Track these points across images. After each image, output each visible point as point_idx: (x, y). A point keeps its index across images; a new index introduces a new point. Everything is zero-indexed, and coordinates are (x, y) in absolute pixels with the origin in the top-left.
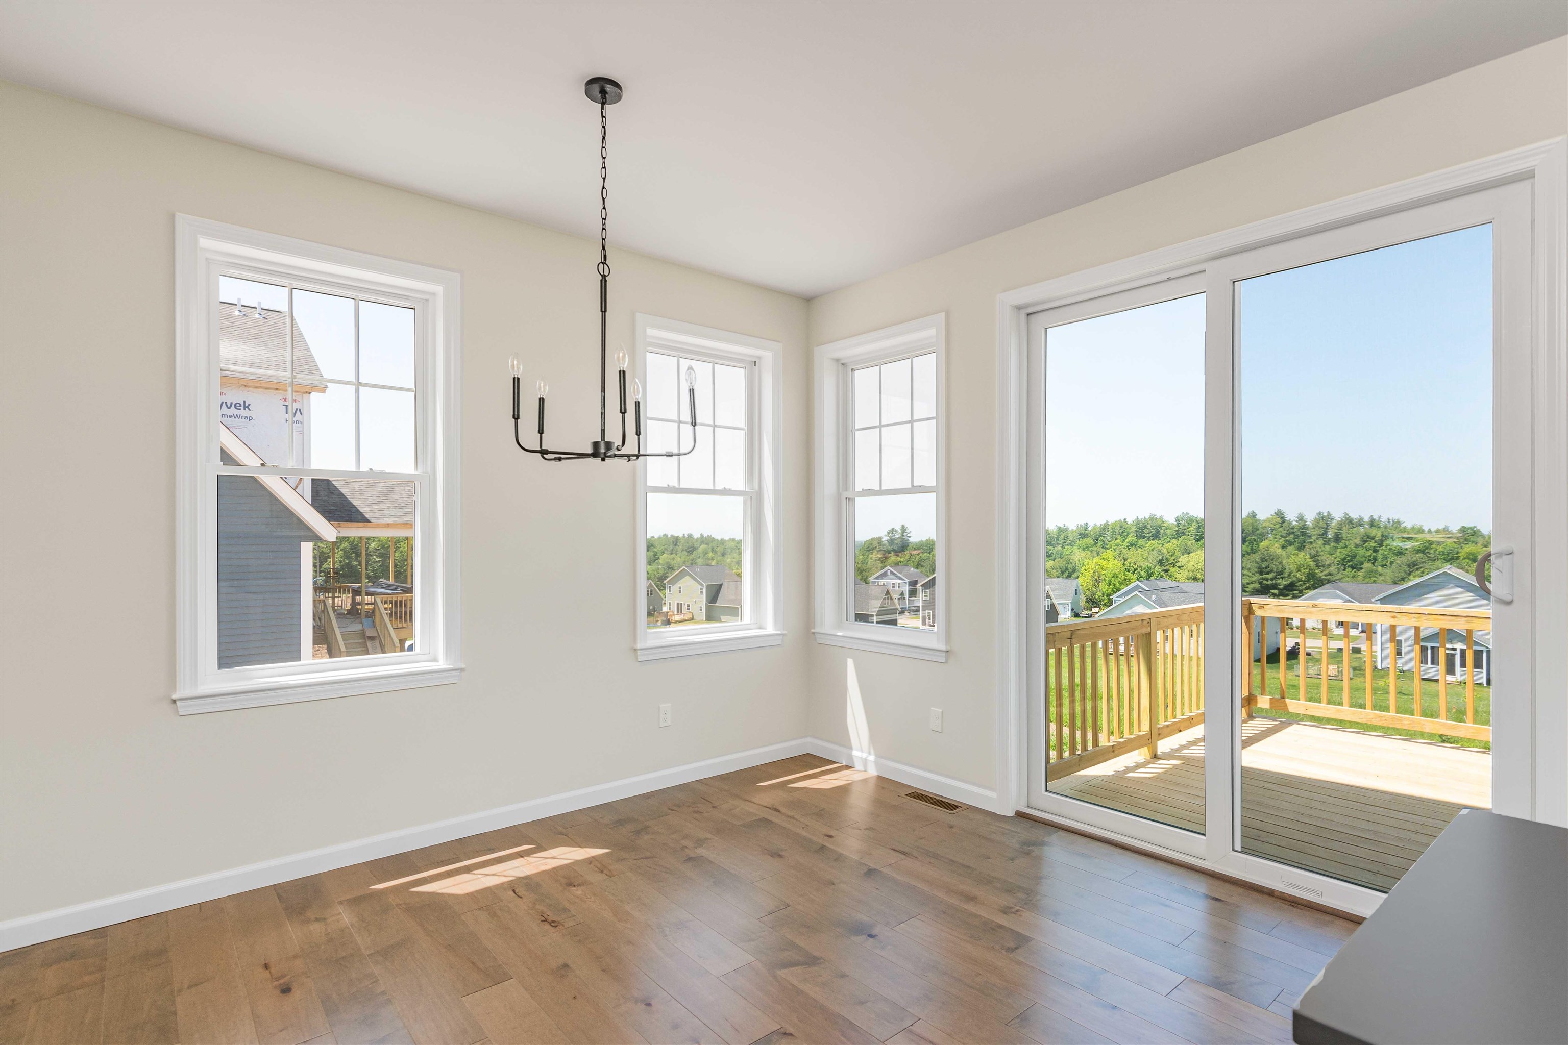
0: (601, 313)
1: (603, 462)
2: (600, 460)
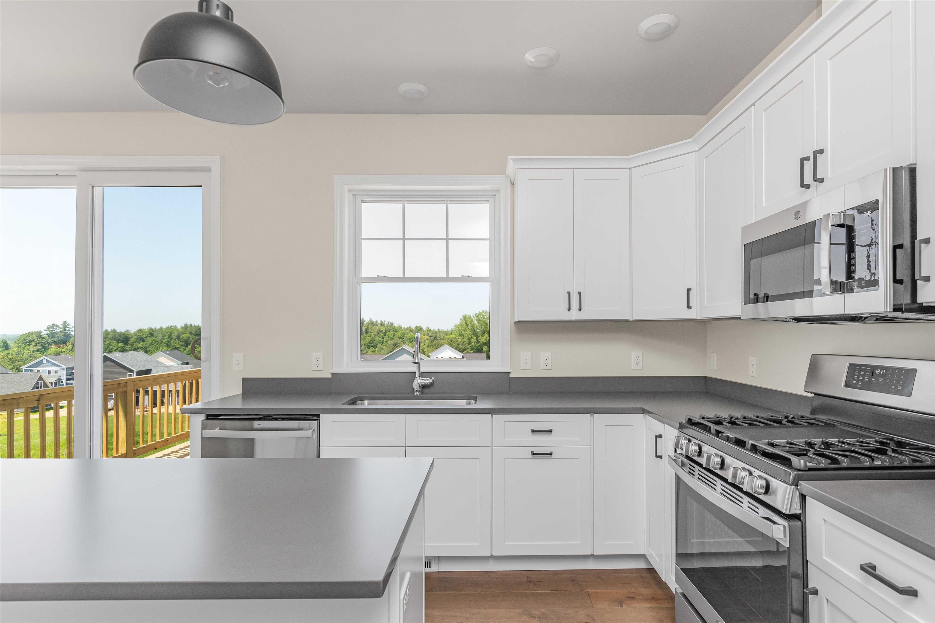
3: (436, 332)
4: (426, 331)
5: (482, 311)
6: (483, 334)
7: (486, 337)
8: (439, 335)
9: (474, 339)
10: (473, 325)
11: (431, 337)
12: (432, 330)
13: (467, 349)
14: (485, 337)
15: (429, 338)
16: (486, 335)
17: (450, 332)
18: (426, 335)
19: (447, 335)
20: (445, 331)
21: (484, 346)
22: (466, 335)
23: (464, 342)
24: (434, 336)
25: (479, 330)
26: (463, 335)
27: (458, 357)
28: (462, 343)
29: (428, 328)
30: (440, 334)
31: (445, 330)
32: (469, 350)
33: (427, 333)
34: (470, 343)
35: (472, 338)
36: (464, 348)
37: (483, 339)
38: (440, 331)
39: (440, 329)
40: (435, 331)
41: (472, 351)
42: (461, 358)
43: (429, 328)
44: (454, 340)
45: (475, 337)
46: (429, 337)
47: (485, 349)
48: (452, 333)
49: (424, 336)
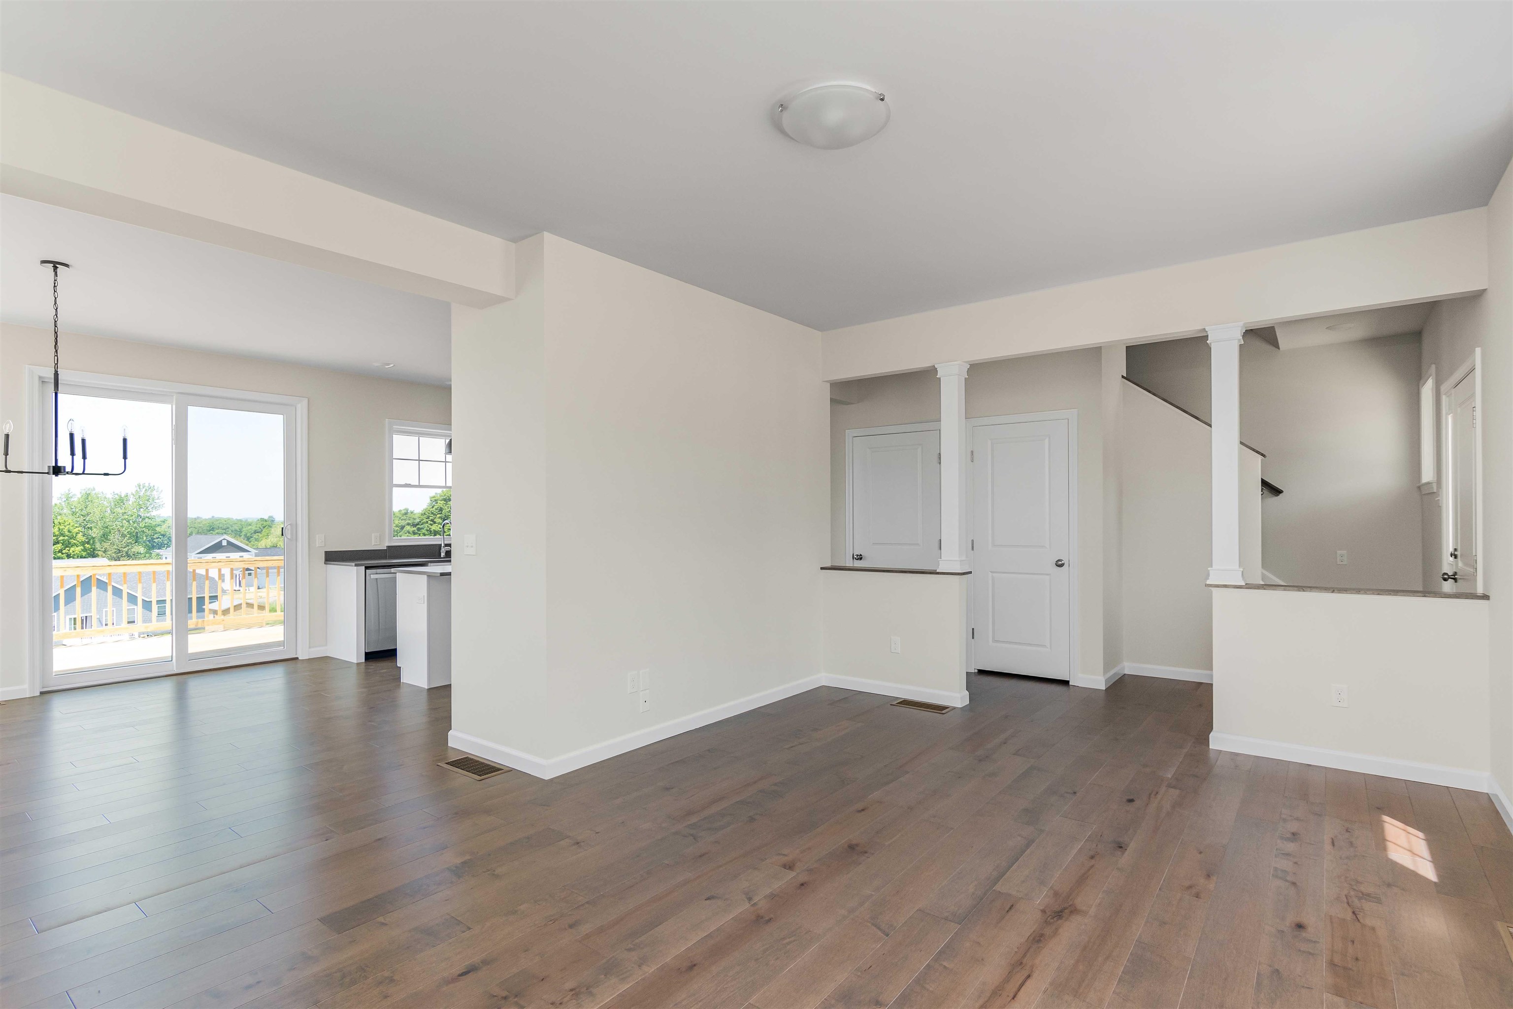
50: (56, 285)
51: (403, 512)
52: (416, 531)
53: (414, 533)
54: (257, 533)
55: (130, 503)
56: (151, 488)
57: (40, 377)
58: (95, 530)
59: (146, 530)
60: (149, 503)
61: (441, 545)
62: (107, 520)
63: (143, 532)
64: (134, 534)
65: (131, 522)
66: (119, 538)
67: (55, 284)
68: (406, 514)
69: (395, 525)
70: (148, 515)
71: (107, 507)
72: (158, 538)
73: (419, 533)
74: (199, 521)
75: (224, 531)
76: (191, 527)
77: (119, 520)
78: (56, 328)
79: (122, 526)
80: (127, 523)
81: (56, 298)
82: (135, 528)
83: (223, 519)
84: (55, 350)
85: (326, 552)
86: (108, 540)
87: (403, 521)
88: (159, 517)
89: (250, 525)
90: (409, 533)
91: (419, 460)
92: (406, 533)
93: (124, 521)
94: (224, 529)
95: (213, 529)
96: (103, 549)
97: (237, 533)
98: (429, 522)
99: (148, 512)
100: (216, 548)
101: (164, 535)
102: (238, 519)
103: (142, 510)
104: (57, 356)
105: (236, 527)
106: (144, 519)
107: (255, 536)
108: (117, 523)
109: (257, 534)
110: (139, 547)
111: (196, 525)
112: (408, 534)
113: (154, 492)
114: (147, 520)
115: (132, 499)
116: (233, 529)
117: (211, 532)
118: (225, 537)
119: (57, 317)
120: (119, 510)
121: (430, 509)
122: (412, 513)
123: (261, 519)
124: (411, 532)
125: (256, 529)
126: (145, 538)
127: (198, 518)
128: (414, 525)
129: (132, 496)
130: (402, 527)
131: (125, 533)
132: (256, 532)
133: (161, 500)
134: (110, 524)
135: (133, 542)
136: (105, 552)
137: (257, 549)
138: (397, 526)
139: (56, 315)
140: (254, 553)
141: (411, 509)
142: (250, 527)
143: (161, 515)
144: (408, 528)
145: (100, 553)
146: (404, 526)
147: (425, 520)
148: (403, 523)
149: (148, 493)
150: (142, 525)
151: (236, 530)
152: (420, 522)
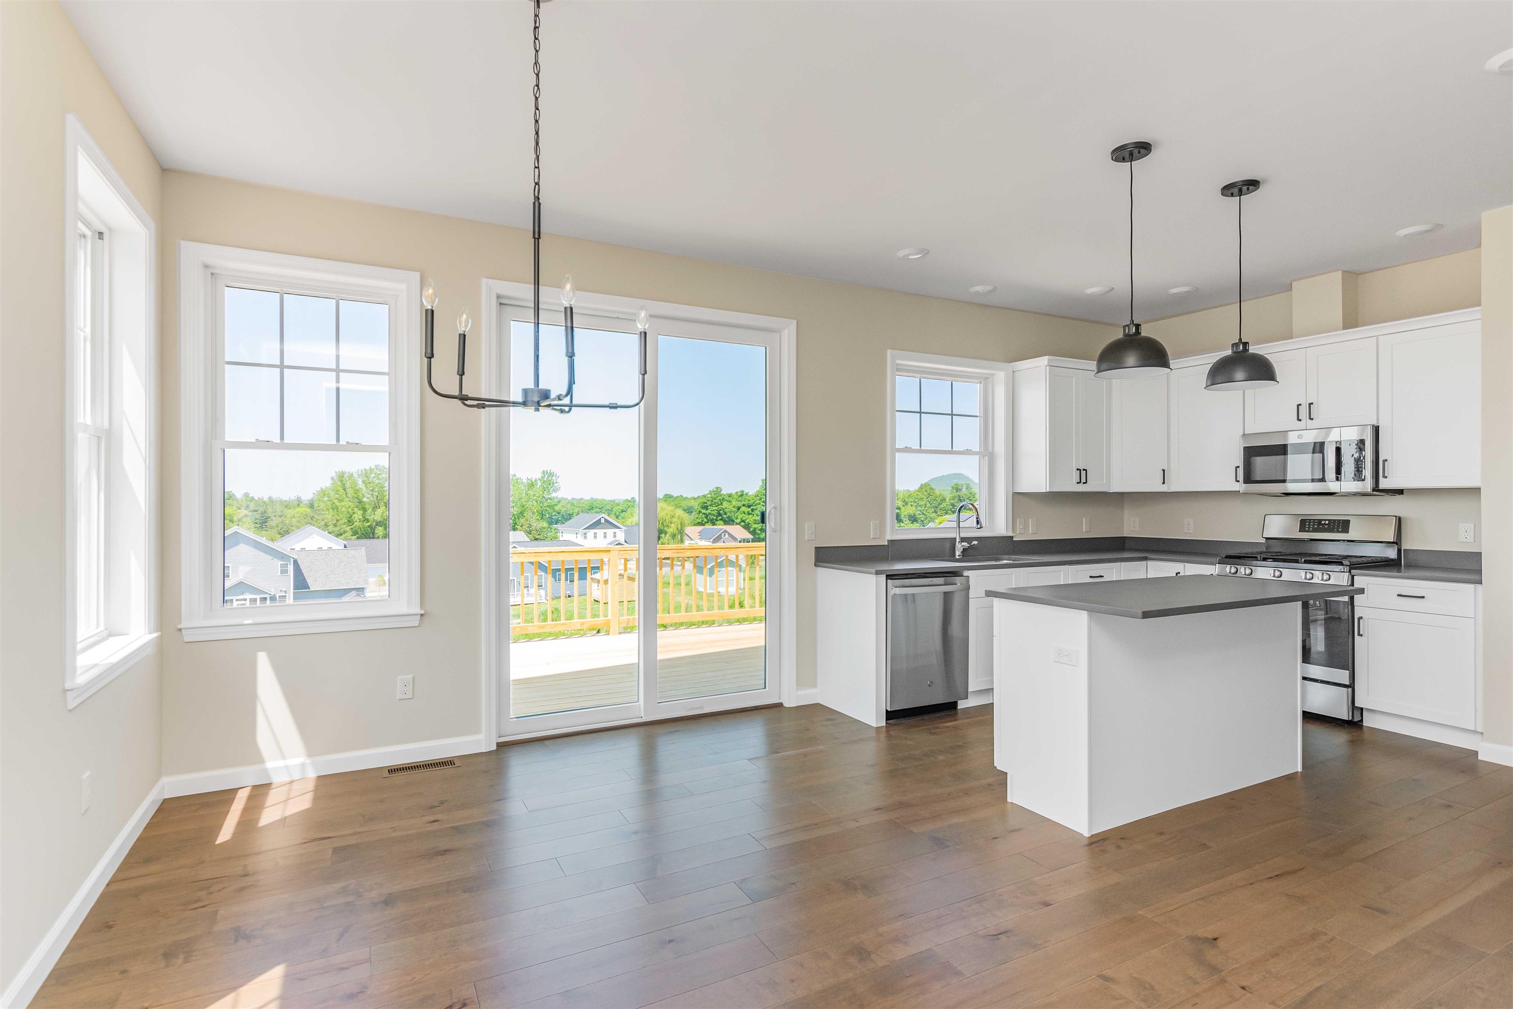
0: (533, 239)
1: (537, 412)
2: (533, 410)
3: (264, 502)
4: (242, 501)
5: (376, 466)
6: (376, 508)
7: (382, 511)
8: (272, 508)
9: (358, 515)
10: (357, 491)
11: (253, 511)
12: (256, 498)
13: (345, 532)
14: (379, 512)
15: (251, 514)
16: (381, 509)
17: (296, 503)
18: (243, 508)
19: (290, 508)
20: (285, 501)
21: (378, 527)
22: (344, 509)
23: (337, 521)
24: (261, 509)
25: (368, 498)
26: (338, 508)
27: (335, 547)
28: (335, 522)
29: (246, 495)
30: (275, 507)
31: (285, 498)
32: (350, 533)
33: (245, 505)
34: (350, 522)
35: (354, 513)
36: (338, 531)
37: (378, 515)
38: (273, 501)
39: (275, 496)
40: (263, 500)
41: (355, 537)
42: (343, 548)
43: (250, 496)
44: (318, 518)
45: (361, 512)
46: (250, 511)
47: (380, 531)
48: (299, 505)
49: (238, 510)
50: (537, 25)
51: (739, 494)
52: (751, 512)
53: (749, 514)
54: (624, 511)
55: (538, 486)
56: (551, 474)
57: (498, 297)
58: (515, 508)
59: (548, 509)
60: (550, 487)
61: (955, 539)
62: (524, 501)
63: (546, 510)
64: (541, 512)
65: (538, 502)
66: (531, 515)
67: (535, 22)
68: (742, 495)
69: (732, 506)
70: (549, 496)
71: (523, 490)
72: (555, 515)
73: (753, 513)
74: (582, 501)
75: (600, 510)
76: (577, 507)
77: (531, 500)
78: (537, 111)
79: (533, 506)
80: (536, 503)
81: (537, 51)
82: (541, 507)
83: (599, 500)
84: (535, 156)
85: (816, 548)
86: (523, 517)
87: (740, 502)
88: (557, 498)
89: (618, 505)
90: (745, 513)
91: (920, 413)
92: (742, 514)
93: (534, 502)
94: (600, 509)
95: (592, 508)
96: (521, 524)
97: (609, 512)
98: (762, 503)
99: (550, 494)
100: (597, 525)
101: (559, 513)
102: (609, 499)
103: (545, 492)
104: (538, 167)
105: (608, 507)
106: (547, 500)
107: (622, 515)
108: (530, 503)
109: (624, 513)
110: (544, 522)
111: (580, 505)
112: (743, 514)
113: (554, 478)
114: (549, 501)
115: (539, 483)
116: (606, 508)
117: (591, 511)
118: (603, 515)
119: (538, 88)
120: (530, 492)
121: (763, 490)
122: (747, 495)
123: (626, 500)
124: (746, 513)
125: (623, 508)
126: (547, 515)
127: (582, 499)
128: (749, 506)
129: (539, 481)
130: (739, 508)
131: (535, 511)
132: (622, 511)
133: (558, 484)
134: (525, 503)
135: (540, 519)
136: (522, 526)
137: (626, 526)
138: (734, 507)
139: (537, 86)
140: (624, 530)
141: (746, 491)
142: (618, 507)
143: (558, 497)
144: (743, 509)
145: (519, 527)
146: (740, 507)
147: (758, 502)
148: (740, 504)
149: (550, 478)
150: (545, 504)
151: (609, 510)
152: (754, 503)
